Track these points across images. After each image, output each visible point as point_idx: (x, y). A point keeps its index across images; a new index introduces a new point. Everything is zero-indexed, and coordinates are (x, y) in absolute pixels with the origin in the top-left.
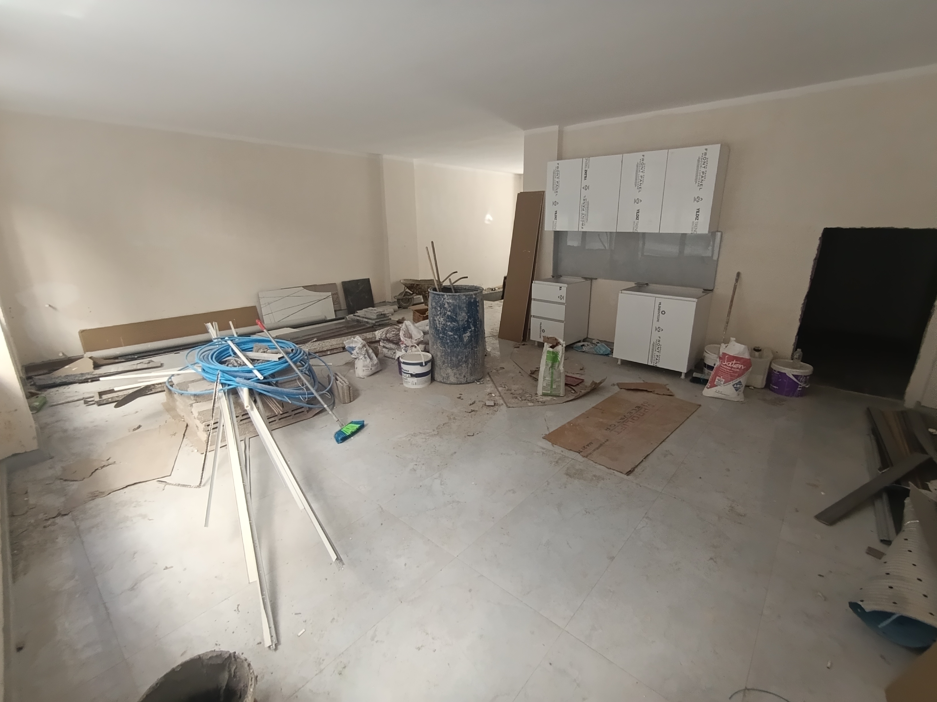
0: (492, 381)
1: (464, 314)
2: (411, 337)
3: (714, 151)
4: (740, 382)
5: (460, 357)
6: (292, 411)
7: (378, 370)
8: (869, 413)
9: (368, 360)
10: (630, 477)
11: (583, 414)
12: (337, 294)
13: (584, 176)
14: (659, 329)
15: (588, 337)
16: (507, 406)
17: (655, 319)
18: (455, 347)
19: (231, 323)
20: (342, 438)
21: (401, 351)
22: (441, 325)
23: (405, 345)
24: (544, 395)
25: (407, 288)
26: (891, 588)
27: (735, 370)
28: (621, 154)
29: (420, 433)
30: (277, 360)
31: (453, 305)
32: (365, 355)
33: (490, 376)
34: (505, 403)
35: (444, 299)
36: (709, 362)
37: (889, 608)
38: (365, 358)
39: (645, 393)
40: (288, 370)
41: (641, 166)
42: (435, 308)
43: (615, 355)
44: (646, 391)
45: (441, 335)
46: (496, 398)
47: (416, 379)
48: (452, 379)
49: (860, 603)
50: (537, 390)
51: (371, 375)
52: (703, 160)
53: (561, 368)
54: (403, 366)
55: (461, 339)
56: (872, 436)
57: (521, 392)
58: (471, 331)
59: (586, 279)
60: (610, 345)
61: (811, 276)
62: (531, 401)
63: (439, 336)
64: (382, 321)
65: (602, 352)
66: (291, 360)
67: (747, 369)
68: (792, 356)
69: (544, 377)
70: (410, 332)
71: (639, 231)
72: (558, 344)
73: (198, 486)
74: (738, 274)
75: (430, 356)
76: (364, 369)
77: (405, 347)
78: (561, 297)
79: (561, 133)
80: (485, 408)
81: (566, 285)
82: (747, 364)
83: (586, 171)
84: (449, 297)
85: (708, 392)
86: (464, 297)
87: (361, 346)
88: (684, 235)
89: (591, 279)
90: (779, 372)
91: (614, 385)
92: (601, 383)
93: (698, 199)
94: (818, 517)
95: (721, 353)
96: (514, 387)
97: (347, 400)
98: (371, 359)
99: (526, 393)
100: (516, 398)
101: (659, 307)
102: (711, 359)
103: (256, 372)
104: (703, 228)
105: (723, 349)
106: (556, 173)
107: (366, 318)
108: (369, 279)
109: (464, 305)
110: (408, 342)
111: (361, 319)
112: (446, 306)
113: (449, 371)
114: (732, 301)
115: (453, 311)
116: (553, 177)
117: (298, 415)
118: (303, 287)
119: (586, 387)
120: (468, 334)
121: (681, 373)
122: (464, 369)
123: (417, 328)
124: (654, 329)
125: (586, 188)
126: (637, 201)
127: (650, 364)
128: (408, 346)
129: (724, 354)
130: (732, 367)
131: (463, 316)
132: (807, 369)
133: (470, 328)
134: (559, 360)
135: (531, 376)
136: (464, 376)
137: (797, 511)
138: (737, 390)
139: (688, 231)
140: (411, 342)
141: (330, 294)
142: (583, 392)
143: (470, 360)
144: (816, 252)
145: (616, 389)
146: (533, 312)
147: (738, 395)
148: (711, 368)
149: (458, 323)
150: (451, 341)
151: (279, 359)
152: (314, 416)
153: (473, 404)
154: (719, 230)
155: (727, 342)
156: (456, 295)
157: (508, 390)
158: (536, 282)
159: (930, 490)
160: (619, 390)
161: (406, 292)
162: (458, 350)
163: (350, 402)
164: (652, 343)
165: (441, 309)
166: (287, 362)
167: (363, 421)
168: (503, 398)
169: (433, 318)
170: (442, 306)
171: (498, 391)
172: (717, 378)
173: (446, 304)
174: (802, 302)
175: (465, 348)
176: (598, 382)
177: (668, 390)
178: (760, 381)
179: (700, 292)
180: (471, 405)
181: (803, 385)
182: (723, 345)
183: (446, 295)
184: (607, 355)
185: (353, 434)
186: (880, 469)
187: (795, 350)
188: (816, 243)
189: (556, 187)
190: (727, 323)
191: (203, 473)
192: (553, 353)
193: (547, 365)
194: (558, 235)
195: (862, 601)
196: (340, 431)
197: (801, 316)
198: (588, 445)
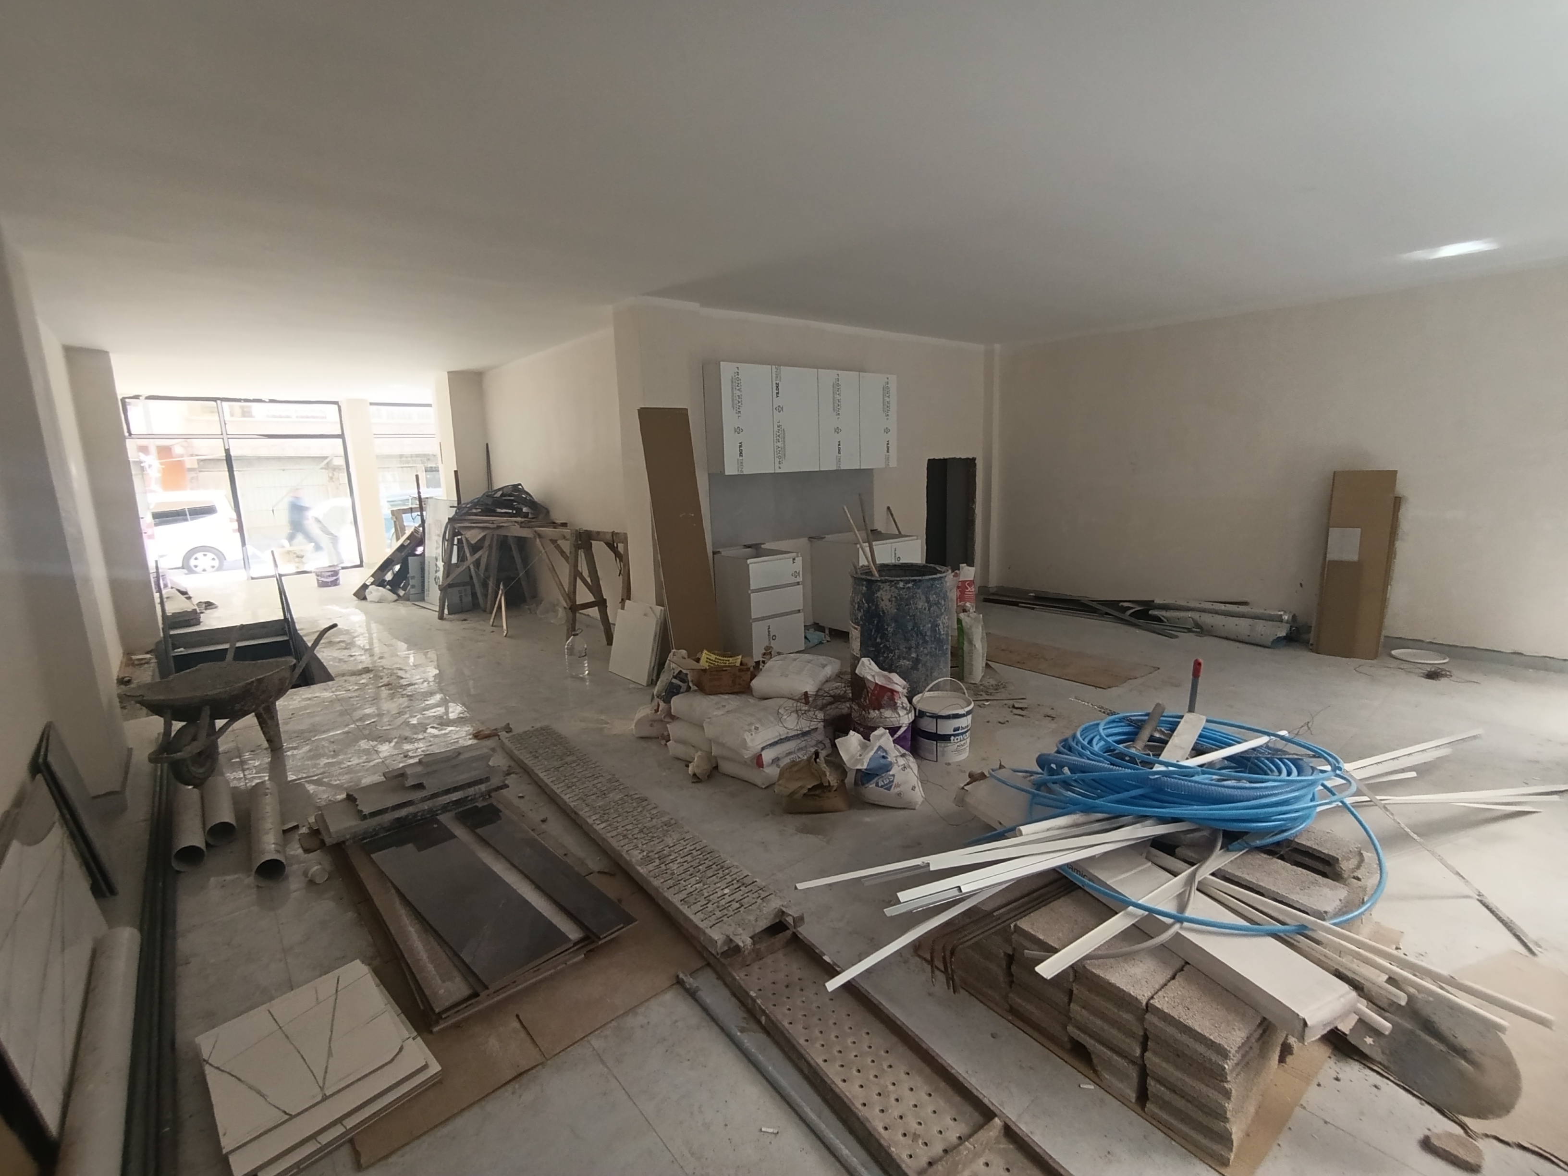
19: (800, 886)
41: (836, 388)
52: (886, 390)
74: (888, 508)
78: (796, 574)
83: (777, 385)
93: (886, 430)
104: (894, 462)
106: (736, 381)
116: (732, 388)
125: (780, 409)
126: (837, 430)
146: (753, 613)
189: (737, 402)
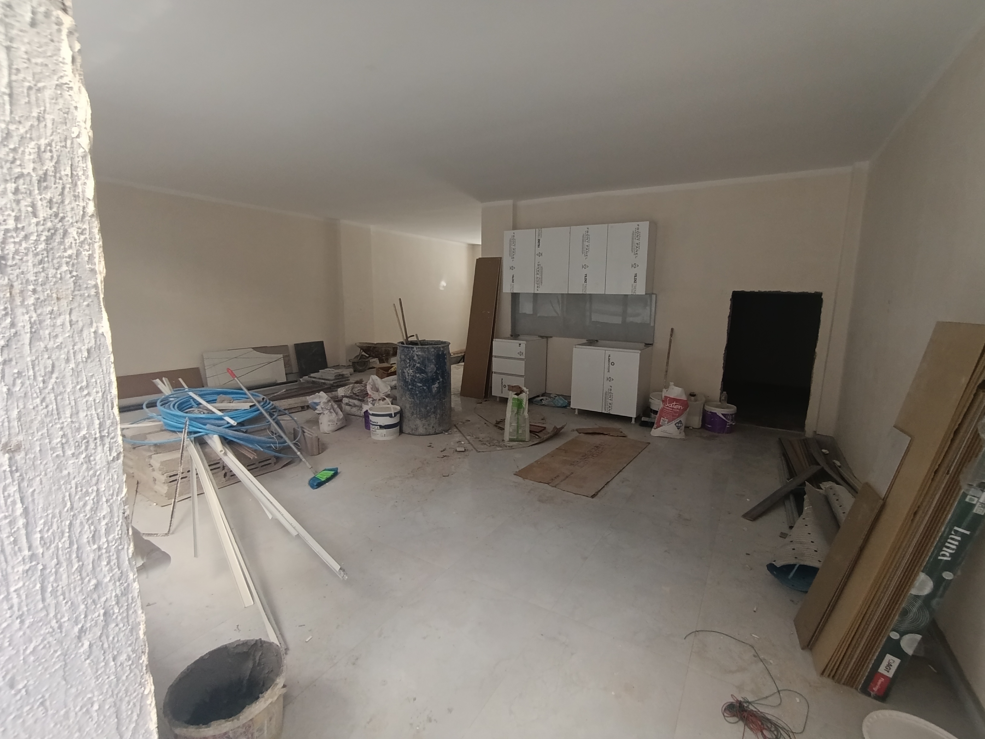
0: (460, 431)
1: (432, 366)
2: (377, 390)
3: (644, 227)
4: (680, 421)
5: (428, 408)
6: (259, 462)
7: (344, 425)
8: (780, 442)
9: (334, 415)
10: (594, 499)
11: (548, 454)
12: (288, 356)
13: (537, 244)
14: (610, 379)
15: (547, 392)
16: (477, 451)
17: (606, 370)
18: (424, 398)
19: (180, 379)
20: (317, 484)
21: (368, 405)
22: (410, 377)
23: (371, 399)
24: (511, 440)
25: (363, 351)
26: (794, 549)
27: (676, 410)
28: (568, 226)
29: (396, 476)
30: (249, 407)
31: (422, 357)
32: (330, 409)
33: (457, 428)
34: (475, 448)
35: (413, 351)
36: (654, 408)
37: (792, 561)
38: (331, 412)
39: (602, 436)
40: (259, 418)
41: (586, 237)
42: (405, 360)
43: (572, 406)
44: (603, 434)
45: (410, 387)
46: (465, 445)
47: (385, 430)
48: (421, 430)
49: (774, 563)
50: (503, 437)
51: (338, 430)
52: (636, 234)
53: (526, 414)
54: (372, 418)
55: (430, 390)
56: (783, 457)
57: (488, 439)
58: (439, 383)
59: (542, 337)
60: (568, 398)
61: (727, 330)
62: (500, 446)
63: (408, 388)
64: (340, 381)
65: (560, 405)
66: (263, 408)
67: (685, 409)
68: (720, 399)
69: (511, 423)
70: (377, 386)
71: (588, 292)
72: (522, 392)
73: (166, 534)
74: (672, 330)
75: (398, 408)
76: (330, 423)
77: (373, 401)
78: (521, 353)
79: (515, 207)
80: (456, 453)
81: (525, 342)
82: (685, 405)
83: (539, 241)
84: (418, 349)
85: (655, 432)
86: (433, 350)
87: (326, 401)
88: (626, 296)
89: (547, 337)
90: (711, 412)
91: (573, 430)
92: (562, 428)
93: (634, 266)
94: (745, 516)
95: (663, 397)
96: (481, 436)
97: (315, 451)
98: (337, 414)
99: (494, 440)
100: (485, 444)
101: (609, 359)
102: (656, 404)
103: (227, 419)
104: (641, 290)
105: (665, 393)
106: (513, 241)
107: (322, 379)
108: (322, 342)
109: (432, 358)
110: (376, 396)
111: (318, 380)
112: (416, 358)
113: (418, 422)
114: (669, 353)
115: (422, 363)
116: (510, 245)
117: (265, 467)
118: (253, 348)
119: (549, 433)
120: (437, 385)
121: (632, 418)
122: (433, 420)
123: (385, 382)
124: (606, 379)
125: (540, 254)
126: (584, 267)
127: (603, 412)
128: (376, 400)
129: (666, 397)
130: (673, 408)
131: (431, 368)
132: (732, 409)
133: (438, 379)
134: (524, 406)
135: (496, 426)
136: (433, 427)
137: (729, 514)
138: (678, 429)
139: (629, 293)
140: (379, 395)
141: (281, 356)
142: (545, 437)
143: (439, 411)
144: (729, 311)
145: (576, 434)
146: (494, 369)
147: (680, 433)
148: (656, 412)
149: (427, 374)
150: (420, 392)
151: (251, 406)
152: (282, 468)
153: (444, 450)
154: (654, 292)
155: (667, 387)
156: (425, 348)
157: (476, 438)
158: (496, 340)
159: (822, 489)
160: (578, 434)
161: (362, 355)
162: (427, 401)
163: (319, 454)
164: (604, 392)
165: (410, 361)
166: (259, 410)
167: (337, 469)
168: (472, 445)
169: (402, 370)
170: (411, 358)
171: (467, 439)
172: (662, 418)
173: (416, 356)
174: (724, 352)
175: (434, 399)
176: (558, 427)
177: (622, 432)
178: (696, 422)
179: (642, 345)
180: (442, 451)
181: (730, 422)
182: (664, 390)
183: (415, 348)
184: (565, 407)
185: (328, 480)
186: (788, 479)
187: (721, 393)
188: (728, 304)
189: (512, 253)
190: (667, 372)
191: (171, 521)
192: (518, 400)
193: (512, 411)
194: (515, 297)
195: (775, 561)
196: (314, 477)
197: (723, 364)
198: (555, 478)
